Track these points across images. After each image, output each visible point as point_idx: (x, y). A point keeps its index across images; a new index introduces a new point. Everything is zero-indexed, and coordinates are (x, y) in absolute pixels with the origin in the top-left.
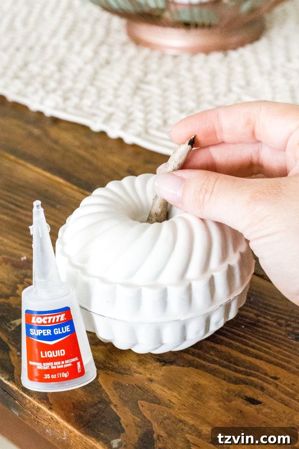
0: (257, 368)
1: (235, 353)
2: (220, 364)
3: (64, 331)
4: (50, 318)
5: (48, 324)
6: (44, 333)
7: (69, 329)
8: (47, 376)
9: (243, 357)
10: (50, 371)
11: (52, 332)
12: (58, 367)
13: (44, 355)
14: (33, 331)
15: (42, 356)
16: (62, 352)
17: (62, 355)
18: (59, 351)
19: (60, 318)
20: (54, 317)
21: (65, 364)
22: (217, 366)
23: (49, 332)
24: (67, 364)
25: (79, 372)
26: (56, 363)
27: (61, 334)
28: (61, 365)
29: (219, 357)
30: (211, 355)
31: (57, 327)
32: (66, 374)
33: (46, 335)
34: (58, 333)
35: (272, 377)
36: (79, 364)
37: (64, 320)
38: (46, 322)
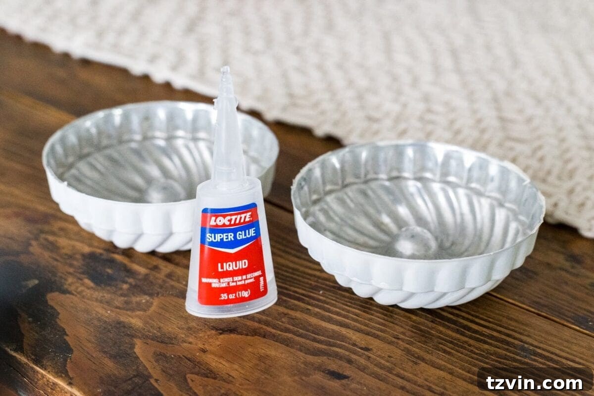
0: (343, 338)
1: (314, 321)
2: (294, 333)
3: (249, 235)
4: (234, 218)
5: (230, 225)
6: (225, 237)
7: (254, 233)
8: (224, 296)
9: (324, 324)
10: (228, 290)
11: (235, 237)
12: (239, 283)
13: (222, 267)
14: (211, 237)
15: (220, 270)
16: (245, 262)
17: (244, 267)
18: (240, 262)
19: (245, 217)
20: (239, 217)
21: (247, 279)
22: (290, 335)
23: (231, 236)
24: (249, 279)
25: (261, 290)
26: (236, 279)
27: (245, 239)
28: (242, 280)
29: (293, 325)
30: (282, 322)
31: (241, 229)
32: (247, 292)
33: (227, 240)
34: (241, 238)
35: (361, 348)
36: (262, 279)
37: (250, 221)
38: (227, 223)
